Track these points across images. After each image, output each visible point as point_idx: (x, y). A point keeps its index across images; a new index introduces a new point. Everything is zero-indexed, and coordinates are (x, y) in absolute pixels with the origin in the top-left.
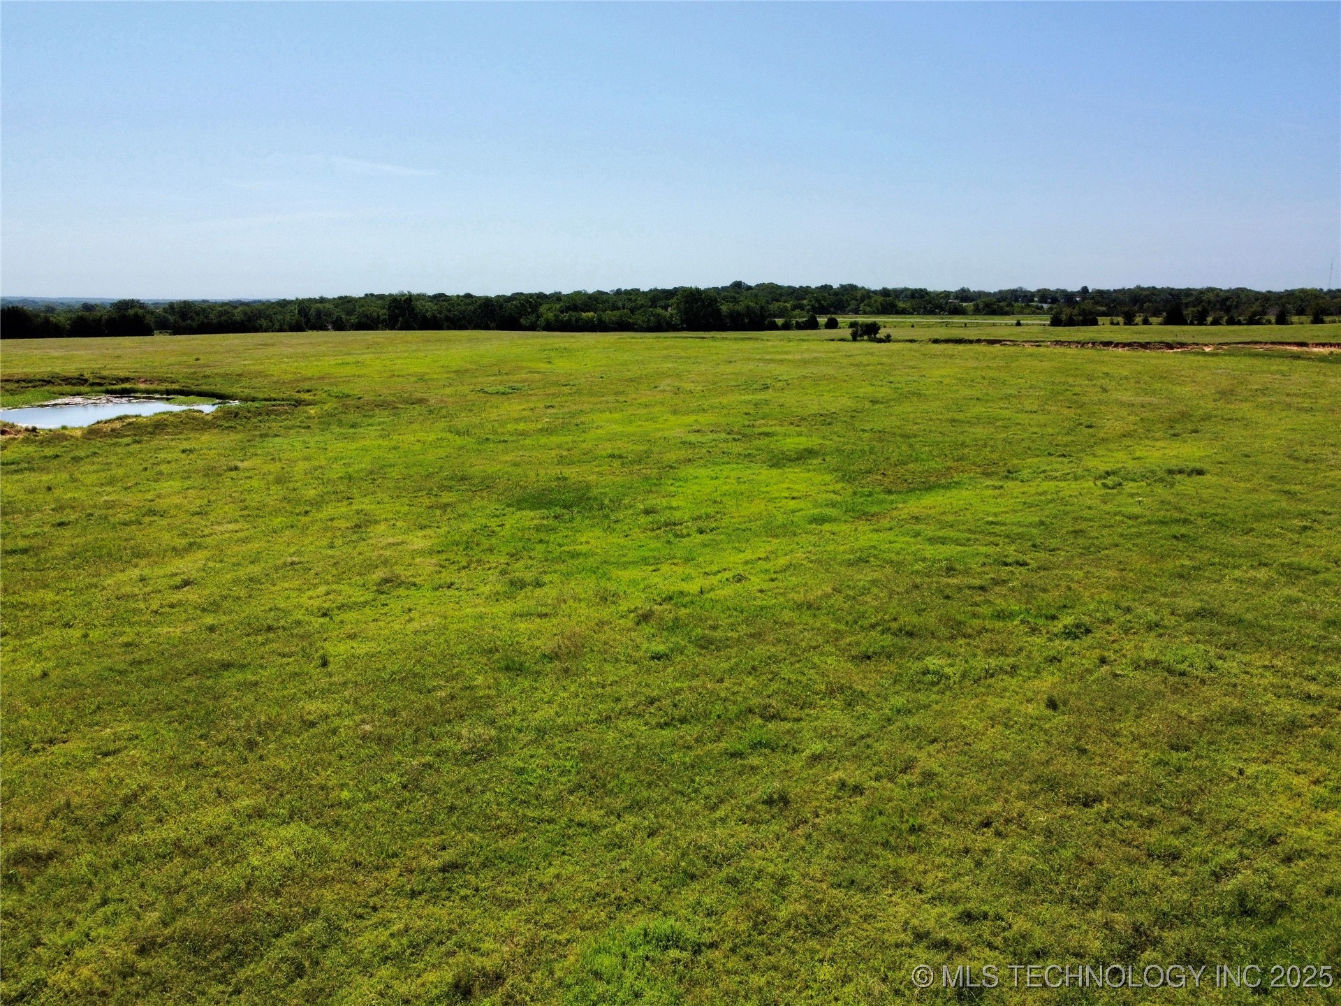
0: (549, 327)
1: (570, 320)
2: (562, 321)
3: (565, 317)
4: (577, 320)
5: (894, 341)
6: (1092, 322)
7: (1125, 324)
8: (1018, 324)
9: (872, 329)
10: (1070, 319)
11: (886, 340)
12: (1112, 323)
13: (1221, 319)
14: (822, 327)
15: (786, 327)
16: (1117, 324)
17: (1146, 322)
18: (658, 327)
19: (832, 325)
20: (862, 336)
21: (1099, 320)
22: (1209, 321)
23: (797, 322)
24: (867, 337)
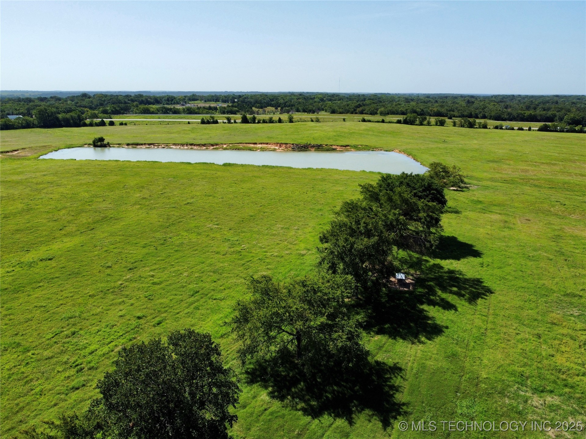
5: (111, 146)
6: (216, 122)
7: (228, 123)
8: (189, 123)
9: (101, 139)
10: (208, 121)
11: (107, 145)
12: (223, 122)
13: (260, 120)
14: (107, 124)
15: (91, 125)
16: (225, 123)
17: (235, 122)
18: (28, 126)
19: (112, 124)
20: (97, 142)
21: (218, 121)
22: (257, 121)
23: (96, 123)
24: (99, 143)
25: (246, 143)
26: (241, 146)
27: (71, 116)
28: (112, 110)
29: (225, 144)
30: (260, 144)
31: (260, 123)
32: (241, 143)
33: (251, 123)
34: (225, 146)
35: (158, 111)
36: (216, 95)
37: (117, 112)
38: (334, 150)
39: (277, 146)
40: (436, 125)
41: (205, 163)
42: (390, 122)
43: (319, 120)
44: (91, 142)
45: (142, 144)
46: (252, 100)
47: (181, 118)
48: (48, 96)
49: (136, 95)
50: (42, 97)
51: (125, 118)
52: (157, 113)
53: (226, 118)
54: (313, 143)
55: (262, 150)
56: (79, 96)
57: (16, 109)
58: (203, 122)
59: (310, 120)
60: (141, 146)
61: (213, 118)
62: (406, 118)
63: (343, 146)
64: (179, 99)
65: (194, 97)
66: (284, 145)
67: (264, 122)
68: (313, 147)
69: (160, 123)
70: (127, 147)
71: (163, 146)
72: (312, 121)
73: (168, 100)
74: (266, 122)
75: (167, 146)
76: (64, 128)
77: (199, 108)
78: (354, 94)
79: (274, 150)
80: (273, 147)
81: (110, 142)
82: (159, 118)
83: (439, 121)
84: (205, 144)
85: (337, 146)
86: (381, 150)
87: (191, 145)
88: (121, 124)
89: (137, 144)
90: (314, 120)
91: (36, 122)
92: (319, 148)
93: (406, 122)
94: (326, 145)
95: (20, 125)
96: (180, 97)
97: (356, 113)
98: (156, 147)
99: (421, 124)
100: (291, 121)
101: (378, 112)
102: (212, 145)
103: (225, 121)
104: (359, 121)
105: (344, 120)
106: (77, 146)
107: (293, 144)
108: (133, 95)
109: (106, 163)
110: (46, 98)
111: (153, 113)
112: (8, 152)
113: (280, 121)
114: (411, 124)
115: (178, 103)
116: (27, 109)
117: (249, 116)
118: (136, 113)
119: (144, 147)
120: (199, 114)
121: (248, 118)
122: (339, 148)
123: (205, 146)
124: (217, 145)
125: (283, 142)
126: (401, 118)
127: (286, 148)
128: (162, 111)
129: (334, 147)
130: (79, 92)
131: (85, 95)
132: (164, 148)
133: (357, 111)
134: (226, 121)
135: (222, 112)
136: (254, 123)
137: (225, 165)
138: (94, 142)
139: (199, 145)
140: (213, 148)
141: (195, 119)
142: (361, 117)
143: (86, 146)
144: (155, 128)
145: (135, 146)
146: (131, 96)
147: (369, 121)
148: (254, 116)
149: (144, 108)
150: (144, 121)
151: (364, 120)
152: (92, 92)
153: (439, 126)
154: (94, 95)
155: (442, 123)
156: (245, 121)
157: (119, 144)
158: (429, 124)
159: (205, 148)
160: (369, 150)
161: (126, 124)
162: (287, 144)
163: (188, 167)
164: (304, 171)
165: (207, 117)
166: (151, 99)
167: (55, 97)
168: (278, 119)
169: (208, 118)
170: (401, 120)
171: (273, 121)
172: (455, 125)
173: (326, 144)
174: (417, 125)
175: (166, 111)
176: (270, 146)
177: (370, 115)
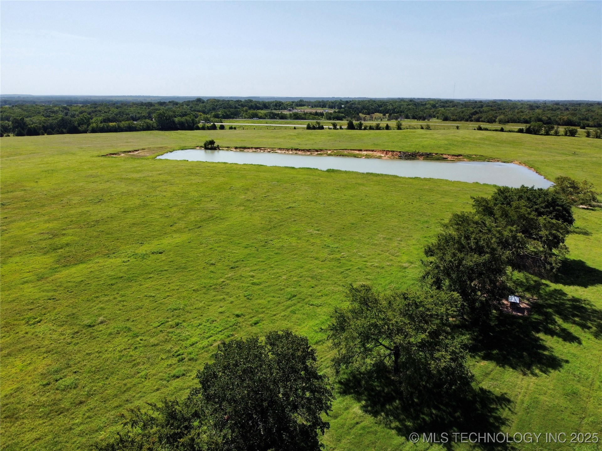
0: (94, 131)
1: (104, 126)
2: (100, 127)
3: (102, 125)
4: (107, 127)
5: (221, 149)
6: (322, 128)
7: (334, 129)
8: (295, 128)
9: (212, 142)
10: (314, 126)
11: (217, 148)
13: (367, 127)
14: (218, 128)
15: (203, 128)
16: (331, 129)
17: (341, 128)
18: (148, 128)
19: (222, 128)
20: (208, 145)
21: (324, 127)
22: (363, 128)
23: (208, 126)
24: (210, 146)
25: (351, 150)
26: (346, 152)
27: (186, 120)
28: (223, 115)
29: (330, 150)
30: (365, 150)
31: (367, 129)
32: (346, 150)
33: (357, 129)
34: (329, 152)
35: (266, 116)
36: (323, 101)
37: (227, 117)
38: (445, 159)
39: (383, 153)
40: (566, 135)
41: (309, 168)
42: (510, 131)
43: (429, 127)
44: (203, 145)
45: (249, 148)
46: (360, 106)
47: (288, 123)
48: (167, 101)
49: (246, 101)
50: (162, 101)
51: (234, 123)
52: (265, 118)
53: (332, 123)
54: (422, 151)
55: (368, 157)
56: (192, 101)
57: (138, 113)
58: (309, 128)
59: (420, 127)
60: (248, 150)
61: (319, 123)
62: (530, 127)
63: (455, 156)
64: (287, 105)
65: (301, 103)
66: (391, 153)
67: (371, 128)
68: (422, 155)
69: (267, 128)
70: (235, 150)
71: (269, 150)
72: (422, 128)
73: (276, 105)
74: (373, 129)
75: (272, 150)
76: (179, 131)
77: (305, 114)
78: (470, 100)
79: (380, 157)
80: (379, 154)
81: (220, 145)
82: (267, 123)
83: (569, 131)
84: (310, 149)
85: (449, 155)
86: (498, 161)
87: (296, 150)
88: (231, 128)
89: (245, 148)
90: (424, 127)
91: (155, 125)
92: (428, 157)
93: (529, 131)
94: (436, 154)
95: (141, 127)
96: (288, 103)
97: (471, 121)
98: (262, 151)
99: (547, 134)
100: (399, 127)
101: (497, 120)
102: (317, 151)
103: (330, 127)
104: (475, 129)
105: (458, 128)
106: (190, 148)
107: (400, 152)
108: (243, 100)
109: (215, 165)
110: (164, 103)
111: (261, 118)
112: (130, 152)
113: (387, 128)
114: (535, 134)
115: (285, 109)
116: (148, 113)
117: (355, 122)
118: (245, 118)
119: (251, 150)
120: (305, 119)
121: (354, 124)
122: (450, 158)
123: (309, 152)
124: (321, 150)
125: (389, 150)
126: (523, 126)
127: (393, 156)
128: (270, 116)
129: (445, 156)
130: (194, 97)
131: (199, 100)
132: (269, 152)
133: (473, 119)
134: (332, 127)
135: (328, 117)
136: (360, 129)
137: (328, 171)
138: (205, 145)
139: (303, 150)
140: (318, 154)
141: (301, 124)
142: (476, 125)
143: (198, 148)
144: (262, 133)
145: (242, 150)
146: (241, 101)
147: (486, 129)
148: (360, 122)
149: (253, 113)
150: (252, 126)
151: (480, 129)
152: (206, 97)
153: (569, 136)
154: (208, 100)
155: (573, 134)
156: (351, 127)
157: (228, 147)
158: (556, 134)
159: (309, 153)
160: (484, 161)
161: (235, 128)
162: (394, 151)
163: (292, 171)
164: (411, 180)
165: (313, 122)
166: (260, 104)
167: (173, 101)
168: (385, 125)
169: (314, 124)
170: (523, 129)
171: (380, 127)
172: (588, 135)
173: (436, 152)
174: (542, 135)
175: (273, 116)
176: (375, 153)
177: (488, 124)
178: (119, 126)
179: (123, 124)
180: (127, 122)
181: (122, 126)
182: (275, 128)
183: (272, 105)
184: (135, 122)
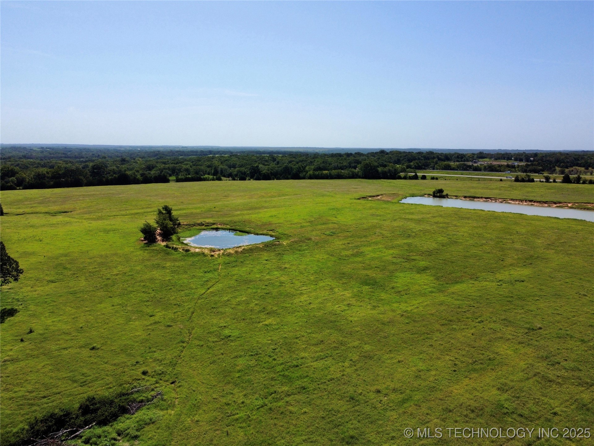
5: (449, 197)
7: (546, 182)
8: (501, 180)
11: (446, 196)
12: (540, 181)
14: (420, 178)
15: (405, 178)
18: (354, 176)
19: (424, 178)
20: (437, 194)
21: (535, 180)
22: (581, 182)
23: (409, 176)
24: (439, 194)
26: (589, 206)
27: (389, 170)
28: (415, 166)
29: (569, 203)
31: (586, 183)
32: (588, 203)
35: (458, 168)
37: (420, 168)
41: (576, 219)
44: (432, 193)
45: (479, 198)
47: (485, 175)
49: (427, 152)
50: (349, 153)
52: (457, 170)
53: (544, 177)
56: (376, 153)
58: (517, 180)
61: (529, 176)
64: (469, 157)
65: (481, 155)
67: (591, 182)
69: (471, 179)
70: (464, 199)
71: (500, 201)
73: (458, 157)
75: (504, 200)
76: (382, 180)
77: (500, 166)
81: (449, 194)
82: (462, 174)
84: (547, 202)
88: (433, 178)
89: (475, 197)
91: (360, 174)
95: (347, 175)
96: (469, 155)
98: (494, 201)
102: (555, 203)
103: (542, 180)
106: (419, 195)
110: (351, 154)
111: (453, 169)
115: (468, 161)
116: (349, 163)
118: (437, 169)
119: (482, 200)
120: (501, 171)
121: (571, 178)
128: (463, 167)
130: (379, 149)
134: (544, 180)
135: (523, 170)
136: (578, 183)
138: (434, 193)
139: (539, 202)
143: (426, 196)
144: (475, 184)
145: (472, 199)
146: (422, 153)
148: (579, 176)
149: (446, 164)
150: (453, 177)
152: (388, 149)
154: (391, 152)
156: (567, 180)
157: (456, 196)
159: (546, 205)
161: (437, 179)
166: (442, 156)
167: (359, 153)
169: (523, 177)
175: (466, 168)
178: (330, 174)
179: (334, 172)
180: (336, 171)
181: (333, 174)
182: (479, 179)
183: (453, 157)
184: (343, 171)
